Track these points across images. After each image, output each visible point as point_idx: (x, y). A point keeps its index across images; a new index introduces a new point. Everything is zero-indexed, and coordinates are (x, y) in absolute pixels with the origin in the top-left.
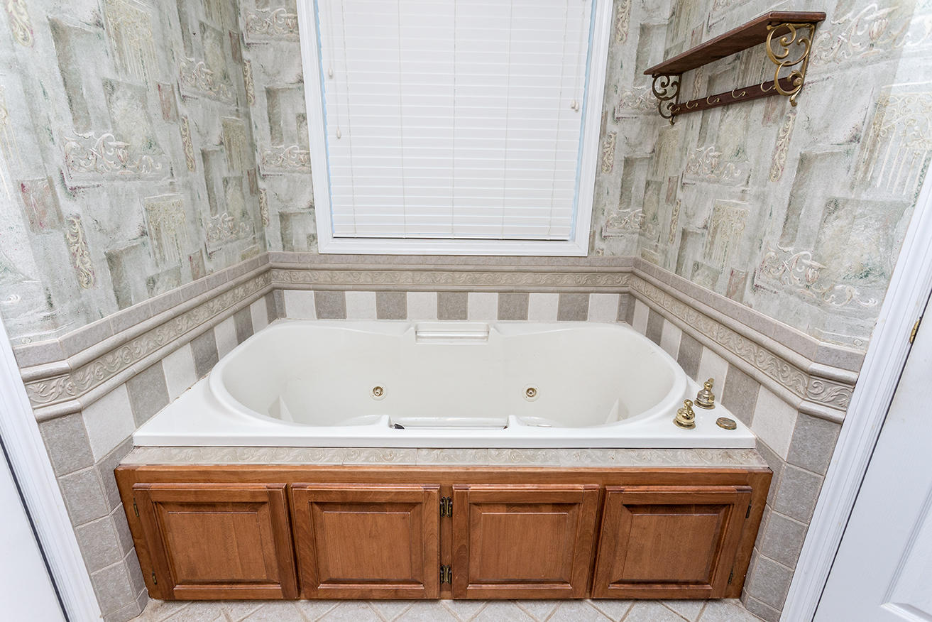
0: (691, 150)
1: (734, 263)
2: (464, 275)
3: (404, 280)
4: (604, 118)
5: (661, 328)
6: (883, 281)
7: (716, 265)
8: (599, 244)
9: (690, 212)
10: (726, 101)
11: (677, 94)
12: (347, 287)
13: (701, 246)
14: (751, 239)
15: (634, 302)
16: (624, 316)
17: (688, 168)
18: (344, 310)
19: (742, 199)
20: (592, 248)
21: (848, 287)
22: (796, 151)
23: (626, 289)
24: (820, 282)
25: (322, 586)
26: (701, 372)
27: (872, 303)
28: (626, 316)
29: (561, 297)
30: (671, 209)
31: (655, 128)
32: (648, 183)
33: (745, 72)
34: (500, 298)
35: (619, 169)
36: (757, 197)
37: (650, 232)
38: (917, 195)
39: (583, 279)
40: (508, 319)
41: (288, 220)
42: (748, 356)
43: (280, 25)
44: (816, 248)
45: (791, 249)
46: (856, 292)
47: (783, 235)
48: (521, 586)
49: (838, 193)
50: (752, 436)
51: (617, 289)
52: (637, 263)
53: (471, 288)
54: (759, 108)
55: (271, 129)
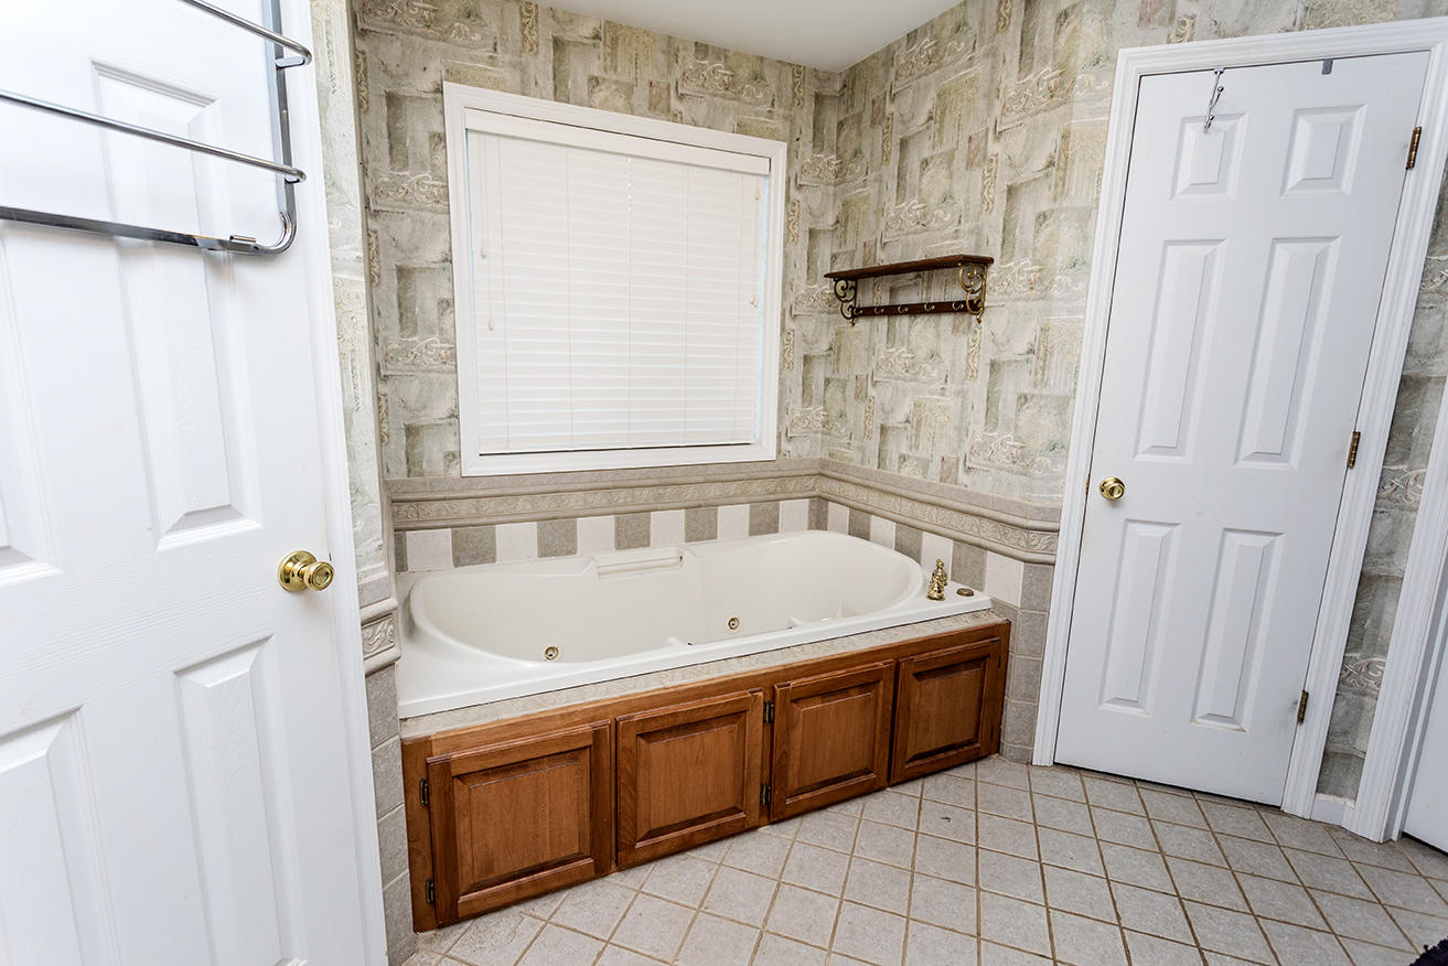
0: (879, 350)
1: (943, 449)
2: (646, 491)
3: (574, 502)
4: (783, 314)
5: (868, 526)
6: (1064, 452)
7: (924, 455)
8: (785, 446)
9: (887, 408)
10: (915, 310)
11: (855, 297)
12: (500, 519)
13: (905, 439)
14: (958, 429)
15: (827, 506)
16: (813, 524)
17: (878, 367)
18: (493, 550)
19: (943, 395)
20: (779, 451)
21: (1044, 458)
22: (987, 357)
23: (814, 493)
24: (1023, 457)
25: (639, 845)
26: (924, 557)
27: (1060, 468)
28: (819, 522)
29: (751, 508)
30: (862, 406)
31: (828, 327)
32: (827, 381)
33: (929, 288)
34: (687, 516)
35: (799, 366)
36: (958, 393)
37: (838, 430)
38: (1075, 390)
39: (771, 486)
40: (697, 540)
41: (418, 434)
42: (970, 530)
43: (423, 194)
44: (1016, 432)
45: (995, 434)
46: (1049, 461)
47: (986, 424)
48: (834, 787)
49: (1026, 390)
50: (988, 598)
51: (805, 494)
52: (823, 463)
53: (654, 506)
54: (946, 320)
55: (401, 316)
